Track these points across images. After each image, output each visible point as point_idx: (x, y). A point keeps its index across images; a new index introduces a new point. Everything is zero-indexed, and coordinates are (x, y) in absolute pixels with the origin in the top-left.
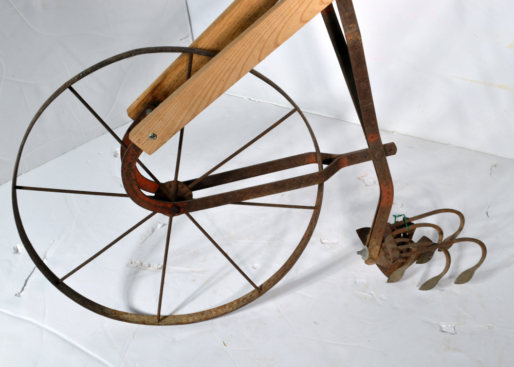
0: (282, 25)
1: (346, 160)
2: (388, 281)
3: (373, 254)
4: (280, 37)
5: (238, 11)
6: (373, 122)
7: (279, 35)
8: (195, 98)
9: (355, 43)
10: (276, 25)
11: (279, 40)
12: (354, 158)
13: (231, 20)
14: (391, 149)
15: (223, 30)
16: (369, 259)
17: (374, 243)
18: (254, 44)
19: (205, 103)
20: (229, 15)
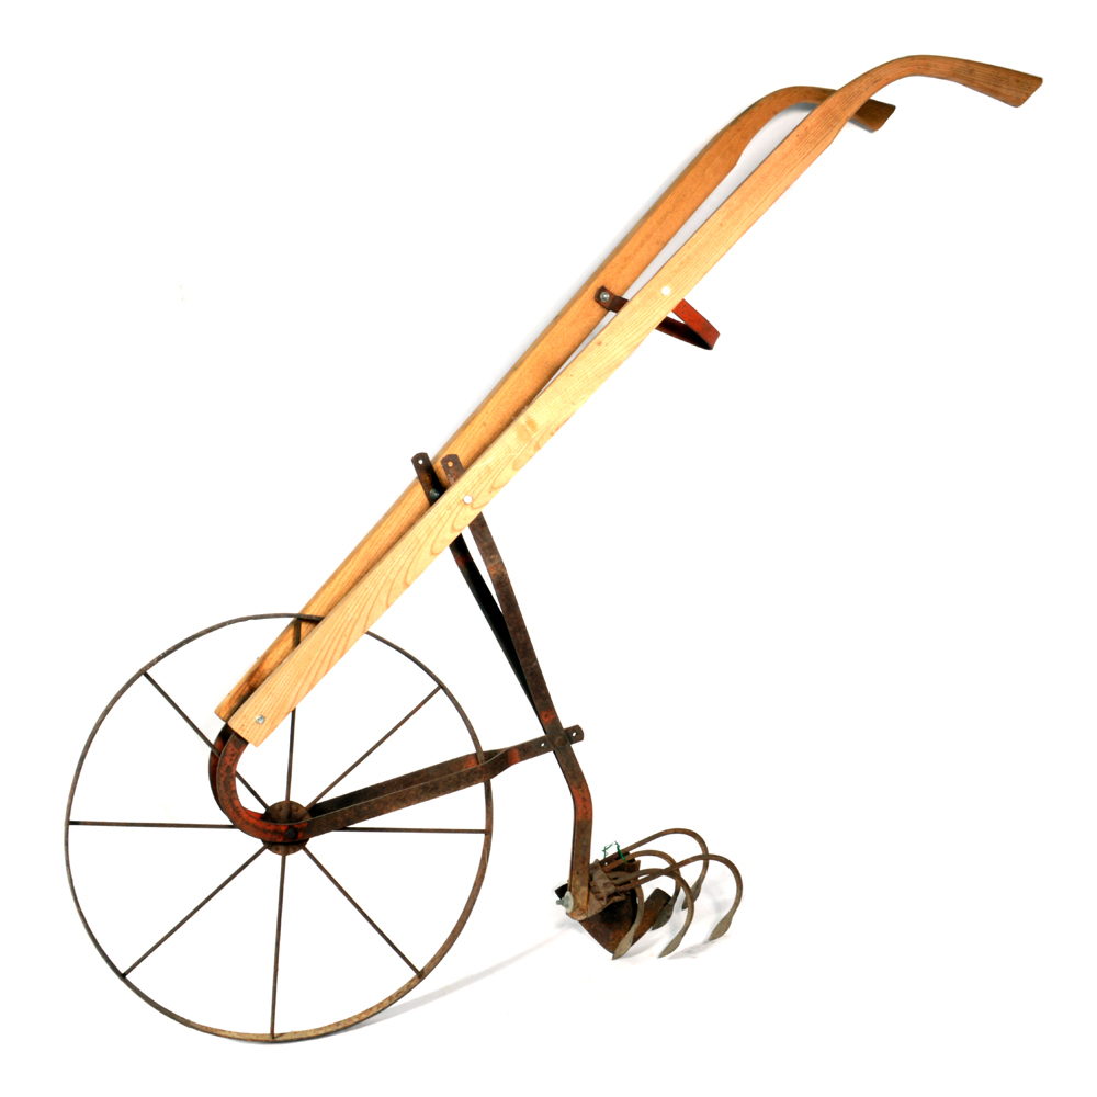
0: (410, 560)
1: (517, 752)
2: (614, 958)
3: (580, 901)
4: (410, 575)
5: (353, 567)
6: (544, 693)
7: (407, 572)
8: (312, 662)
9: (501, 578)
10: (403, 561)
11: (409, 579)
12: (527, 750)
13: (345, 579)
14: (576, 734)
15: (336, 593)
16: (574, 910)
17: (578, 883)
18: (380, 585)
19: (324, 668)
20: (342, 573)
